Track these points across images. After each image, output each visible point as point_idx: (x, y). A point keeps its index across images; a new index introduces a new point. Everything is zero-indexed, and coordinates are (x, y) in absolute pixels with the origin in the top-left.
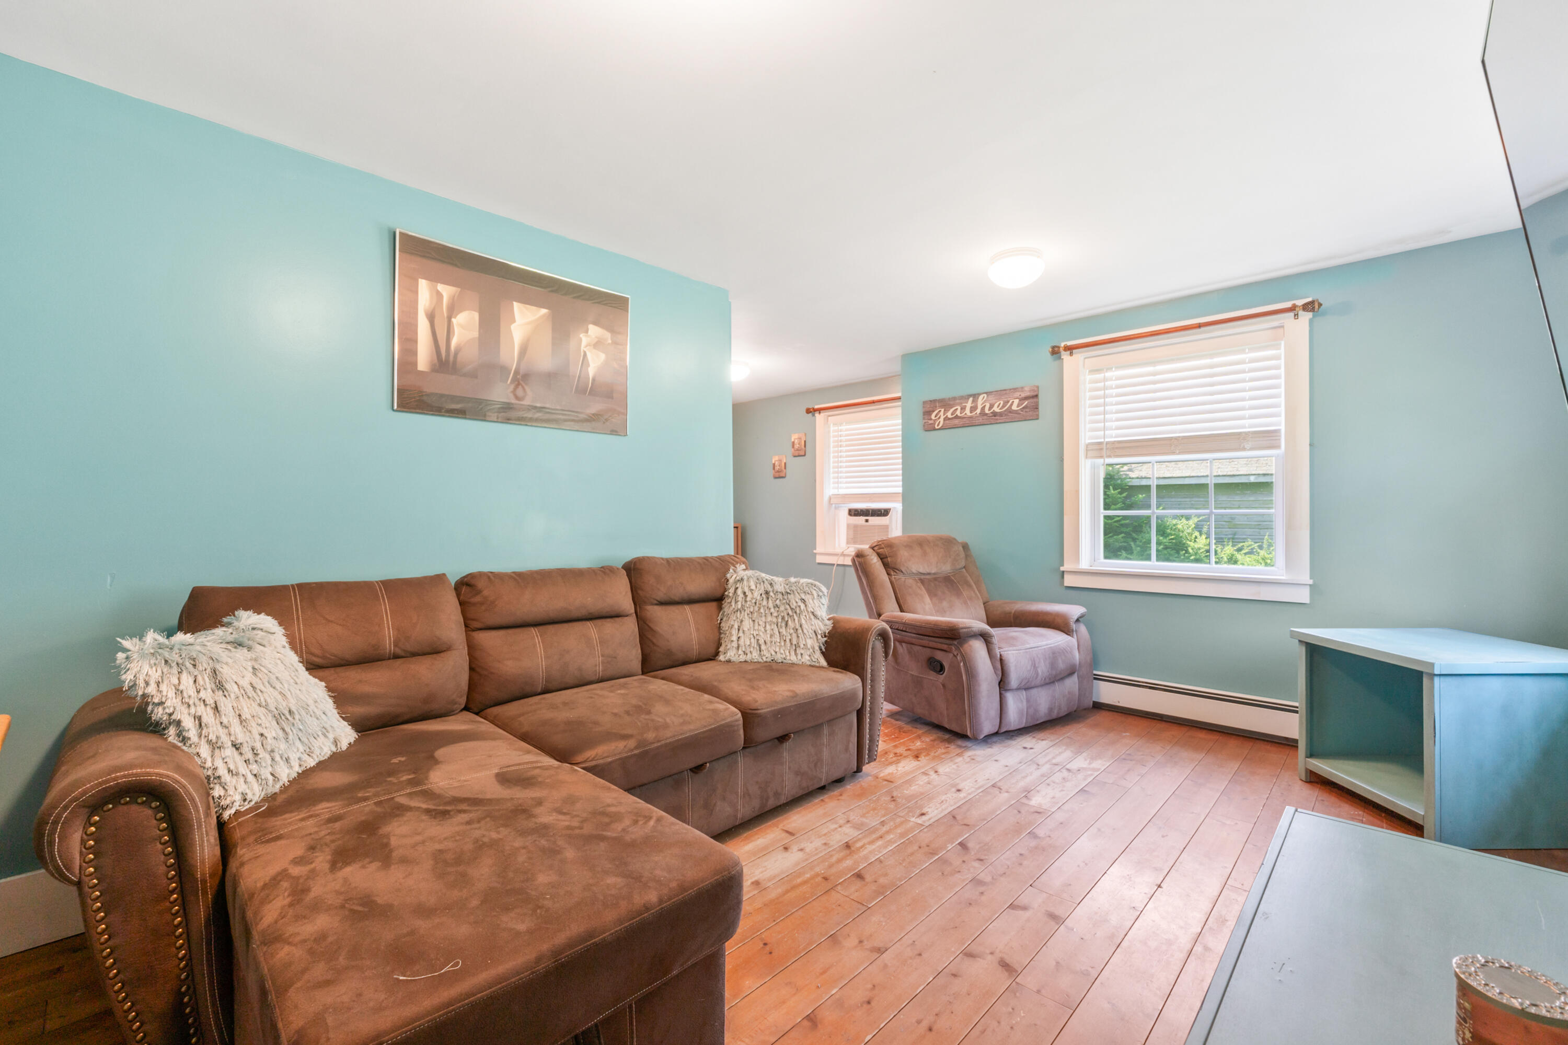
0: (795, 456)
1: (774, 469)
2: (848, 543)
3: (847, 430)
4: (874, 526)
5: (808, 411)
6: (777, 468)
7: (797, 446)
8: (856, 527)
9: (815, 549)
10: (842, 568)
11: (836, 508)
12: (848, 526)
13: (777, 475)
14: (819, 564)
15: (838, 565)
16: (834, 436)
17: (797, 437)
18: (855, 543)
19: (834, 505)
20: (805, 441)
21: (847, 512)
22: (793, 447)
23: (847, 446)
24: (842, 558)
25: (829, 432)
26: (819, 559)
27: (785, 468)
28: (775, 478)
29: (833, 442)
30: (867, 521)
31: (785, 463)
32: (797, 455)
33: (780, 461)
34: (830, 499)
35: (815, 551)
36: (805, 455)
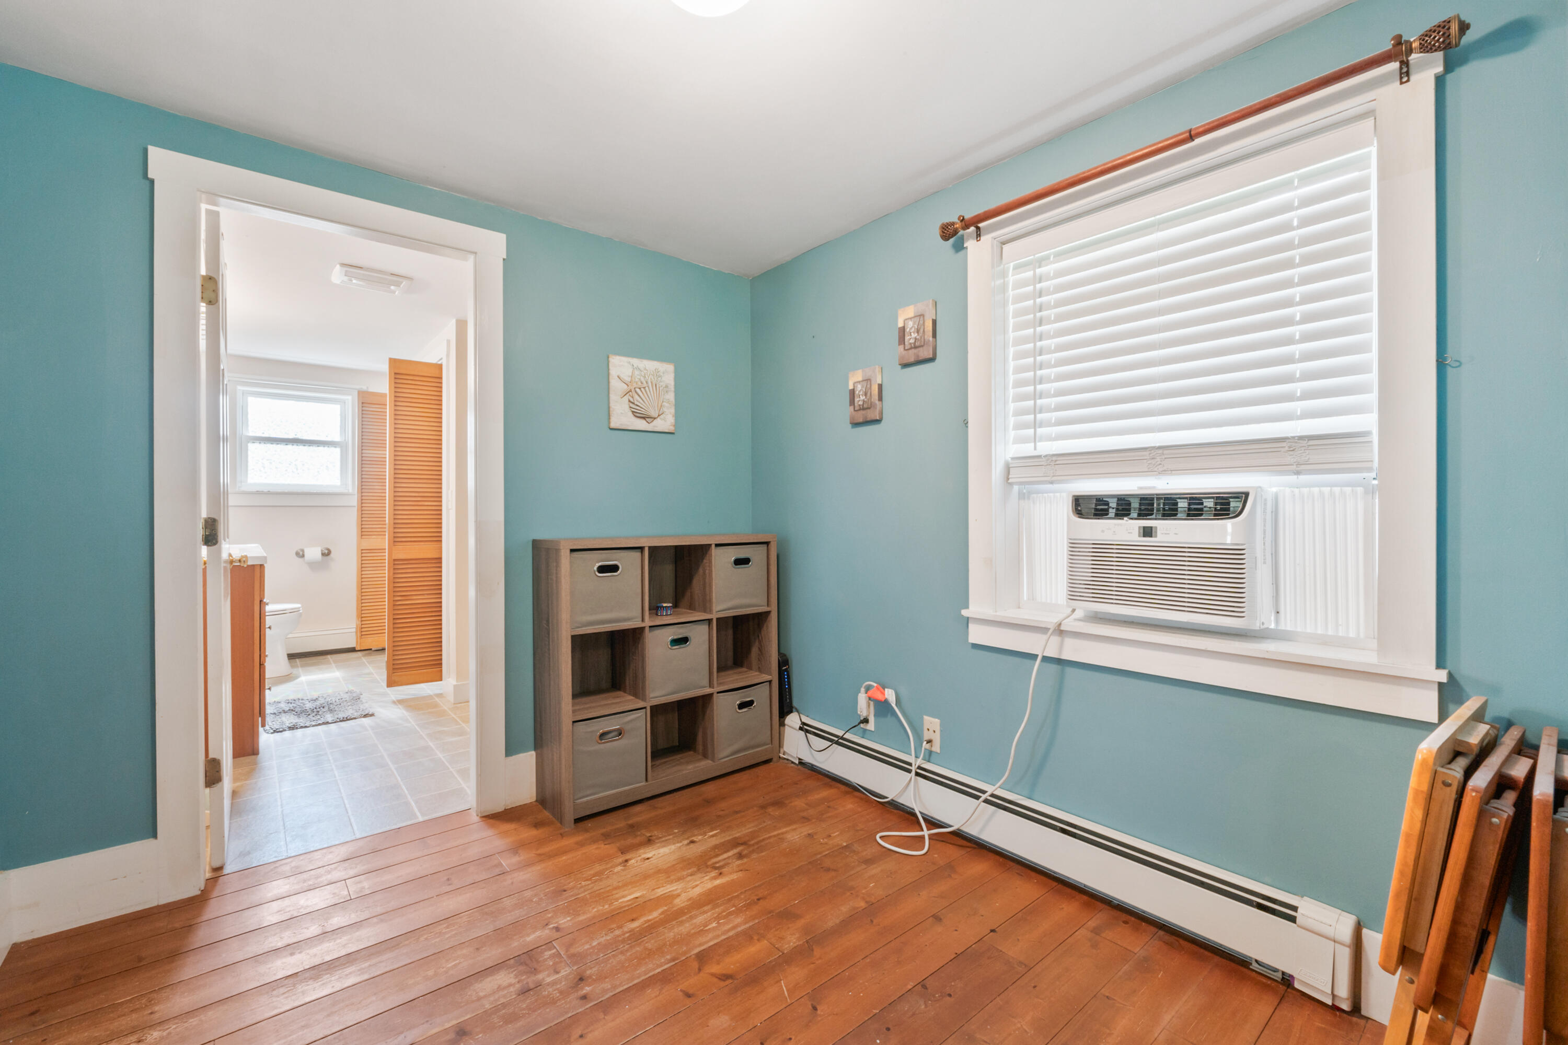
0: (905, 365)
1: (852, 402)
2: (1073, 596)
3: (1060, 274)
4: (1177, 550)
5: (948, 232)
6: (860, 400)
7: (910, 339)
8: (1100, 550)
9: (967, 607)
10: (1054, 668)
11: (1022, 496)
12: (1074, 546)
13: (860, 417)
14: (976, 646)
15: (1046, 659)
16: (1019, 299)
17: (912, 315)
18: (1098, 597)
19: (1016, 488)
20: (934, 322)
21: (1066, 507)
22: (902, 340)
23: (1060, 318)
24: (1055, 640)
25: (1004, 289)
26: (977, 634)
27: (880, 398)
28: (856, 424)
29: (1015, 316)
30: (1148, 532)
31: (880, 387)
32: (912, 360)
33: (868, 380)
34: (1008, 469)
35: (964, 613)
36: (932, 359)
